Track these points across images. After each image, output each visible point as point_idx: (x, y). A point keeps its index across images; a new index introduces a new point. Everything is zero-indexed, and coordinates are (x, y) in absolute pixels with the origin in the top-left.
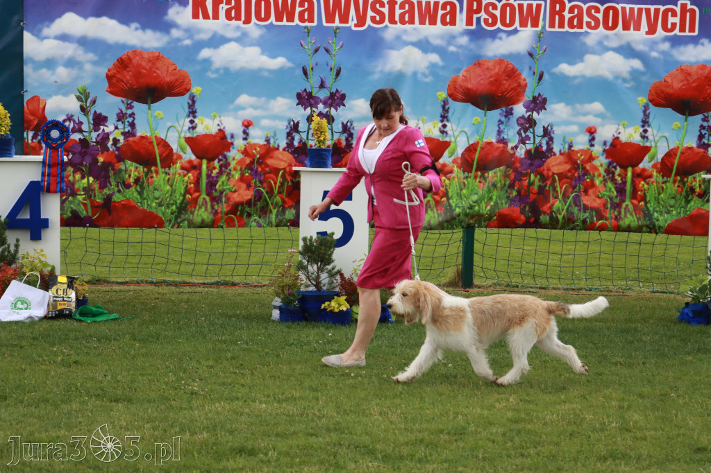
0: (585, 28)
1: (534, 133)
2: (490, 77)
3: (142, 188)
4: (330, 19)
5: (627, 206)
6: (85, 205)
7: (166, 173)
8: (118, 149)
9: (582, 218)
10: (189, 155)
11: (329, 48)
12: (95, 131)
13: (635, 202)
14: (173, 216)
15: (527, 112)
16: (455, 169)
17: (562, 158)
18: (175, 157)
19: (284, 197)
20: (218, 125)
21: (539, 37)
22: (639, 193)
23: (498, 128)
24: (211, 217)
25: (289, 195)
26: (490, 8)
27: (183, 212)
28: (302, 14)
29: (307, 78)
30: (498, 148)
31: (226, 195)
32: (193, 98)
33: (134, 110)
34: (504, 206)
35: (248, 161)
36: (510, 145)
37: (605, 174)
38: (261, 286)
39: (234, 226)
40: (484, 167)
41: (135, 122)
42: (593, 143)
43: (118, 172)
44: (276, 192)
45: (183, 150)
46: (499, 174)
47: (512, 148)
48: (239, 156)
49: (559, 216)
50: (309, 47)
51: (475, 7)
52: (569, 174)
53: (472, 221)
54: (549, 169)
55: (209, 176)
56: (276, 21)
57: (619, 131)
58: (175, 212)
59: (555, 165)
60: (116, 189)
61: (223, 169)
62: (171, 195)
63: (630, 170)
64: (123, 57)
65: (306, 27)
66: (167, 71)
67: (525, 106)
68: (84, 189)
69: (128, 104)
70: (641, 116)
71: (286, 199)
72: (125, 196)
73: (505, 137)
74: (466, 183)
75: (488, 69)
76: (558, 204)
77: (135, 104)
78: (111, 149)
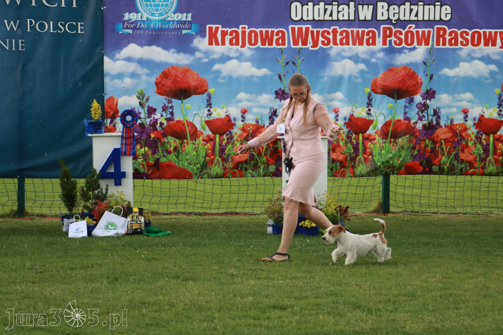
0: (460, 46)
1: (427, 113)
2: (398, 78)
3: (178, 153)
4: (296, 43)
5: (490, 159)
6: (143, 165)
7: (193, 144)
8: (163, 129)
9: (460, 168)
10: (208, 132)
11: (295, 61)
12: (149, 118)
13: (495, 156)
14: (198, 171)
15: (423, 100)
16: (377, 137)
17: (446, 129)
18: (199, 133)
19: (268, 157)
20: (226, 112)
21: (430, 52)
22: (498, 151)
23: (404, 111)
24: (222, 171)
25: (271, 156)
26: (398, 34)
27: (204, 168)
28: (277, 40)
29: (281, 81)
30: (405, 123)
31: (232, 157)
32: (209, 96)
33: (173, 104)
34: (409, 160)
35: (245, 135)
36: (412, 121)
37: (475, 139)
38: (254, 215)
39: (237, 177)
40: (395, 136)
41: (174, 111)
42: (467, 119)
43: (163, 144)
44: (263, 154)
45: (204, 128)
46: (405, 140)
47: (414, 123)
48: (239, 132)
49: (445, 167)
50: (282, 62)
51: (388, 34)
52: (451, 140)
53: (388, 171)
54: (438, 137)
55: (220, 145)
56: (262, 45)
57: (484, 111)
58: (199, 168)
59: (442, 134)
60: (162, 155)
61: (229, 140)
62: (197, 158)
63: (491, 136)
64: (166, 71)
65: (280, 49)
66: (193, 79)
67: (421, 96)
68: (142, 155)
69: (169, 100)
70: (497, 101)
71: (270, 159)
72: (167, 159)
73: (409, 116)
74: (384, 146)
75: (396, 73)
76: (444, 159)
77: (173, 100)
78: (159, 129)
